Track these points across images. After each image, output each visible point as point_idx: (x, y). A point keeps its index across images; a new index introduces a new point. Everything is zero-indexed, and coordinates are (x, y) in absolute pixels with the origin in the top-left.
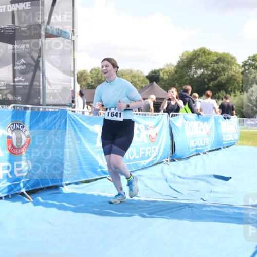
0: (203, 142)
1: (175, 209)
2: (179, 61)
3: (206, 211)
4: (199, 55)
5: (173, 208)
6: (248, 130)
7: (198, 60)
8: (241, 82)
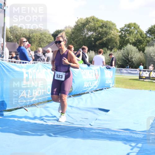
0: (92, 84)
1: (72, 131)
2: (75, 26)
3: (93, 132)
4: (90, 21)
5: (71, 130)
6: (122, 77)
7: (89, 25)
8: (118, 42)
